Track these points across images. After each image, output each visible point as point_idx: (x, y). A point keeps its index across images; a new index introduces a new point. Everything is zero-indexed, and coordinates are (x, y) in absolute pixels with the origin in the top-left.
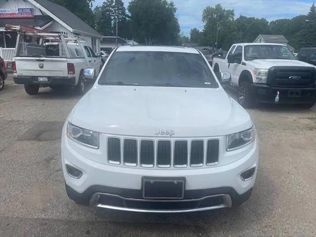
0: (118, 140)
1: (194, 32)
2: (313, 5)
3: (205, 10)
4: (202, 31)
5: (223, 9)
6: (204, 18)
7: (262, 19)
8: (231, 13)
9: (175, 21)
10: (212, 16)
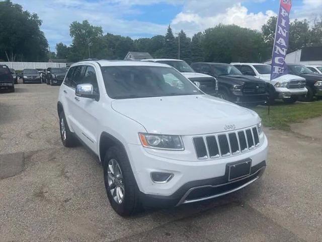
0: (201, 138)
1: (60, 47)
2: (169, 27)
3: (72, 25)
4: (70, 46)
5: (91, 25)
6: (72, 33)
7: (127, 37)
8: (99, 30)
9: (41, 35)
10: (80, 31)
